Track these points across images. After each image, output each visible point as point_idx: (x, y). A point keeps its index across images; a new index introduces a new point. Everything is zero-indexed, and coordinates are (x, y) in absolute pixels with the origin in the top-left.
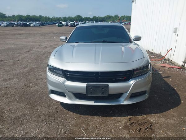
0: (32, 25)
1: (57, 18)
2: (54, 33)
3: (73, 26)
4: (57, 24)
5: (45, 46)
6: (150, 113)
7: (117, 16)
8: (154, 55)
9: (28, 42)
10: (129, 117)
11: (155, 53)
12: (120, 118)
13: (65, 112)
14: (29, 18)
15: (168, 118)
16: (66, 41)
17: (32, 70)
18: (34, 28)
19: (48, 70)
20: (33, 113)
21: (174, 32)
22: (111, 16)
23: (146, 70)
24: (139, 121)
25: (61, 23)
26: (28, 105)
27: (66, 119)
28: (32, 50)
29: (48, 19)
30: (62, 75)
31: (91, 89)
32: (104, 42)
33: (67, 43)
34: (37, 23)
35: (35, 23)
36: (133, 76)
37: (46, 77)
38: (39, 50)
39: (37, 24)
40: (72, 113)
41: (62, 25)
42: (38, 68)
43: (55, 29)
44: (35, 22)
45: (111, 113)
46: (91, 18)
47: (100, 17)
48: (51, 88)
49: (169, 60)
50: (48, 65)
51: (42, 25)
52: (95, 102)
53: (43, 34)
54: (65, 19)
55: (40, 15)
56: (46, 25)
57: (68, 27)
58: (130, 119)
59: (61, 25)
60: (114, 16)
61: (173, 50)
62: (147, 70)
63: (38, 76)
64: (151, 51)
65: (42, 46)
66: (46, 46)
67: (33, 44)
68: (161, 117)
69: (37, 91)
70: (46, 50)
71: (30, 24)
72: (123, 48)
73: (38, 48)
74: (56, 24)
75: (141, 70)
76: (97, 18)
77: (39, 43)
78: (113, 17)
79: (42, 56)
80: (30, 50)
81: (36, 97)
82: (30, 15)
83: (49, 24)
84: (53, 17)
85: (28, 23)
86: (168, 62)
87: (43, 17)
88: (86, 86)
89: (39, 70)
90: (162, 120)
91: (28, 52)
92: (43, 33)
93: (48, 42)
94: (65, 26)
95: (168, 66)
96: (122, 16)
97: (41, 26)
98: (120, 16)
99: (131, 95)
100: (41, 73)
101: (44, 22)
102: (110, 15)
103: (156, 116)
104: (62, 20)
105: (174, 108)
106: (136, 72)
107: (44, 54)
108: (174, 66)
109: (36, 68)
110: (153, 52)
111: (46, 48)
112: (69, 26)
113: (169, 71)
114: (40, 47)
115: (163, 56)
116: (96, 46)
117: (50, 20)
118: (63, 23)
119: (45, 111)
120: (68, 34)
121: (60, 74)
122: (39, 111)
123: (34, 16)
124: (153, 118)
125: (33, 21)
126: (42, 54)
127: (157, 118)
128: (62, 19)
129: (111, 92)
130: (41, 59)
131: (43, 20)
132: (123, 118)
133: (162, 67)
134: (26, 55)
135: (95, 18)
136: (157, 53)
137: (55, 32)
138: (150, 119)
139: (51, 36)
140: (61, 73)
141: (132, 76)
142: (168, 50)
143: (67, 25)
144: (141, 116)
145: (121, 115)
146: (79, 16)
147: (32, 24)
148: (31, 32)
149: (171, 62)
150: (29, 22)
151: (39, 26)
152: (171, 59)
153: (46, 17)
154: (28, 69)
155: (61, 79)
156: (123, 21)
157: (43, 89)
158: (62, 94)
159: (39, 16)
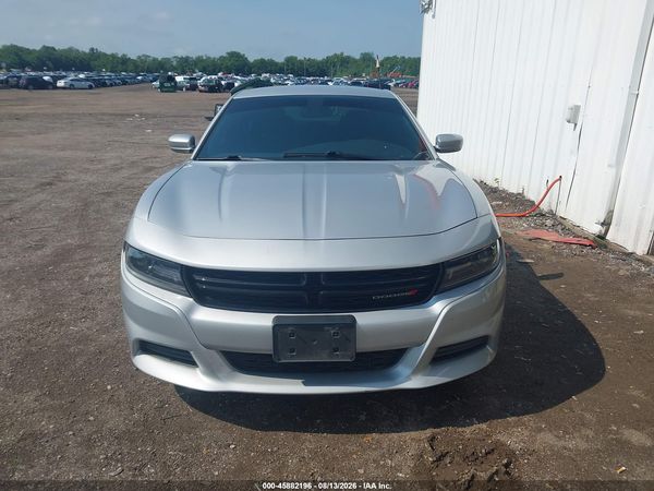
0: (61, 83)
1: (155, 59)
2: (147, 116)
3: (214, 88)
4: (157, 84)
5: (113, 162)
6: (502, 413)
7: (367, 59)
8: (502, 199)
9: (48, 148)
10: (429, 432)
11: (504, 191)
12: (395, 435)
13: (195, 419)
14: (50, 60)
15: (566, 432)
16: (191, 151)
17: (63, 255)
18: (68, 96)
19: (128, 263)
20: (70, 428)
21: (569, 122)
22: (349, 57)
23: (485, 260)
24: (465, 447)
25: (171, 79)
26: (51, 395)
27: (198, 450)
28: (63, 178)
29: (120, 63)
30: (179, 283)
31: (292, 334)
32: (332, 156)
33: (195, 159)
34: (82, 76)
35: (72, 76)
36: (441, 287)
37: (118, 285)
38: (91, 180)
39: (81, 80)
40: (219, 423)
41: (176, 88)
42: (86, 247)
43: (149, 99)
44: (74, 72)
45: (363, 417)
46: (276, 64)
47: (309, 60)
48: (138, 332)
49: (552, 214)
50: (126, 246)
51: (101, 84)
52: (305, 384)
53: (105, 118)
54: (185, 65)
55: (92, 49)
56: (116, 85)
57: (196, 93)
58: (432, 439)
59: (169, 86)
60: (357, 56)
61: (566, 183)
62: (489, 263)
63: (87, 279)
64: (491, 183)
65: (100, 161)
66: (118, 162)
67: (68, 153)
68: (540, 430)
69: (84, 339)
70: (116, 178)
71: (56, 79)
72: (400, 179)
73: (86, 171)
74: (152, 82)
75: (469, 264)
76: (301, 62)
77: (92, 151)
78: (355, 61)
79: (103, 201)
80: (58, 178)
81: (79, 361)
82: (54, 49)
83: (125, 83)
84: (139, 57)
85: (46, 78)
86: (549, 222)
87: (105, 55)
88: (274, 327)
89: (91, 257)
90: (547, 438)
91: (50, 184)
92: (103, 114)
93: (125, 147)
94: (187, 89)
95: (551, 236)
96: (387, 59)
97: (97, 87)
98: (381, 58)
99: (436, 353)
100: (98, 269)
101: (106, 74)
102: (345, 54)
103: (524, 424)
104: (173, 69)
105: (581, 391)
106: (451, 271)
107: (109, 194)
108: (570, 239)
109: (79, 247)
110: (496, 185)
111: (116, 169)
112: (201, 91)
113: (555, 254)
114: (91, 167)
115: (533, 202)
116: (304, 173)
117: (131, 67)
118: (179, 79)
119: (115, 420)
120: (195, 117)
121: (172, 281)
122: (92, 418)
123: (70, 49)
124: (515, 434)
125: (67, 69)
126: (103, 194)
127: (526, 433)
128: (175, 63)
129: (363, 345)
130: (97, 212)
131: (104, 66)
132: (408, 436)
133: (530, 240)
134: (42, 196)
135: (293, 64)
136: (513, 189)
137: (148, 111)
138: (502, 438)
139: (135, 127)
140: (176, 276)
141: (439, 284)
142: (550, 183)
143: (193, 88)
144: (473, 428)
145: (399, 426)
146: (234, 55)
147: (63, 81)
148: (59, 110)
149: (559, 223)
150: (52, 74)
151: (91, 87)
152: (561, 213)
153: (113, 56)
154: (48, 250)
155: (176, 302)
156: (389, 76)
157: (107, 331)
158: (181, 357)
159: (87, 51)
